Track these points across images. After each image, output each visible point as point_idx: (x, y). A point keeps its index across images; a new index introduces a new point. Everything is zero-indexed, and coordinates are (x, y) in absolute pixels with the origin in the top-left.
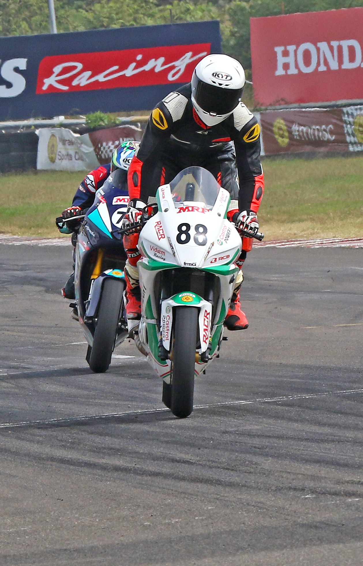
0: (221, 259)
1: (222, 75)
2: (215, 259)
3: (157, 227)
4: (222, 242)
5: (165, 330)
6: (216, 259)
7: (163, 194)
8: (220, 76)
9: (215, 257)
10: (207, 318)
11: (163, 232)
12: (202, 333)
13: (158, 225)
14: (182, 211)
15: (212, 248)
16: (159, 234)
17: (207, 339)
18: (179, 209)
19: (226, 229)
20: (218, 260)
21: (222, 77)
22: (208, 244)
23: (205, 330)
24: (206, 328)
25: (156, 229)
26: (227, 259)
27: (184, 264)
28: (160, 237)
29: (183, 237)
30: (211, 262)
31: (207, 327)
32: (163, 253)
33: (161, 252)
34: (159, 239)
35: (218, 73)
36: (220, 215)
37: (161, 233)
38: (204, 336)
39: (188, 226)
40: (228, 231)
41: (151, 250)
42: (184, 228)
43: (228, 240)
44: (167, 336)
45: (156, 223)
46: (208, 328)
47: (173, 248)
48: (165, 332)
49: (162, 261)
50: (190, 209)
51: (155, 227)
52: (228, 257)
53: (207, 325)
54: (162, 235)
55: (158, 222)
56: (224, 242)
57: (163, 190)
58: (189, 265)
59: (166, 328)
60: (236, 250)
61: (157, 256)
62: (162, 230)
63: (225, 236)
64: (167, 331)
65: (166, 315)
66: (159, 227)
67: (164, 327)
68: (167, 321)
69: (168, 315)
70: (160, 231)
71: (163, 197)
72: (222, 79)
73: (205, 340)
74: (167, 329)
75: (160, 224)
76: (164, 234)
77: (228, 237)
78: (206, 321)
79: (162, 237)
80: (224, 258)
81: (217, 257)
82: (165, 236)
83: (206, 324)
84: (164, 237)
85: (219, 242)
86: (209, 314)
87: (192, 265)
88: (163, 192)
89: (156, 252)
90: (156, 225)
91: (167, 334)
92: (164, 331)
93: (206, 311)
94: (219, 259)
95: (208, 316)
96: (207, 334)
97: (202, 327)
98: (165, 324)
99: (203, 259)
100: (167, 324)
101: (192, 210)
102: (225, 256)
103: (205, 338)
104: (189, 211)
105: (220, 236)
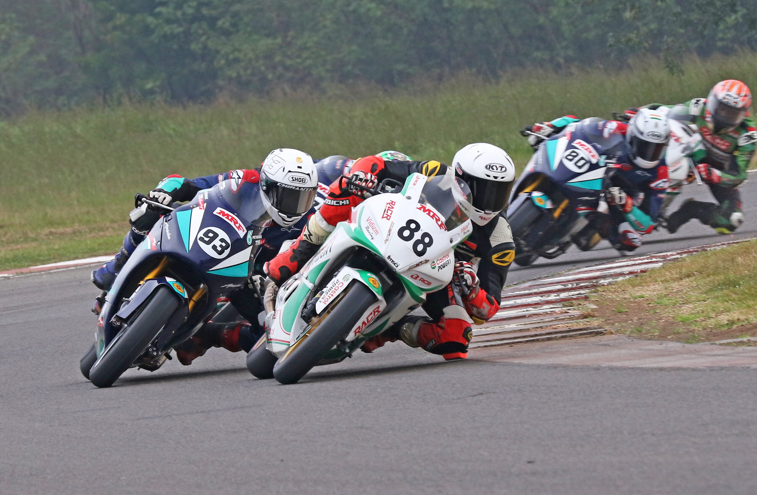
0: (422, 281)
1: (496, 166)
2: (416, 276)
3: (388, 205)
4: (435, 266)
5: (329, 293)
6: (418, 277)
7: (416, 181)
8: (494, 167)
9: (419, 275)
10: (374, 315)
11: (391, 214)
12: (359, 323)
13: (391, 204)
14: (422, 209)
15: (424, 264)
16: (386, 213)
17: (359, 332)
18: (421, 206)
19: (447, 258)
20: (418, 279)
21: (497, 169)
22: (423, 258)
23: (364, 323)
24: (366, 322)
25: (386, 207)
26: (426, 285)
27: (388, 257)
28: (385, 216)
29: (406, 233)
30: (412, 276)
31: (368, 321)
32: (377, 232)
33: (375, 230)
34: (383, 217)
35: (492, 165)
36: (451, 242)
37: (389, 214)
38: (359, 327)
39: (418, 227)
40: (447, 262)
41: (367, 221)
42: (413, 226)
43: (441, 269)
44: (326, 300)
45: (391, 201)
46: (367, 324)
47: (389, 235)
48: (328, 295)
49: (369, 238)
50: (432, 214)
51: (387, 204)
52: (429, 284)
53: (369, 320)
54: (388, 216)
55: (393, 202)
56: (437, 268)
57: (419, 178)
58: (392, 262)
59: (332, 292)
60: (440, 284)
61: (368, 231)
62: (391, 212)
63: (442, 264)
64: (330, 296)
65: (341, 280)
66: (390, 207)
67: (331, 290)
68: (338, 287)
69: (343, 282)
70: (389, 211)
71: (414, 184)
72: (497, 171)
73: (357, 331)
74: (332, 294)
75: (394, 205)
76: (390, 216)
77: (444, 267)
78: (371, 316)
79: (387, 217)
80: (425, 282)
81: (421, 276)
82: (391, 219)
83: (369, 318)
84: (389, 219)
85: (433, 264)
86: (378, 311)
87: (395, 264)
88: (417, 179)
89: (371, 226)
90: (389, 203)
91: (328, 298)
92: (327, 293)
93: (378, 307)
94: (420, 280)
95: (376, 313)
96: (363, 328)
97: (363, 318)
98: (334, 288)
99: (408, 267)
100: (335, 289)
101: (432, 217)
102: (427, 281)
103: (358, 330)
104: (429, 214)
105: (438, 260)
